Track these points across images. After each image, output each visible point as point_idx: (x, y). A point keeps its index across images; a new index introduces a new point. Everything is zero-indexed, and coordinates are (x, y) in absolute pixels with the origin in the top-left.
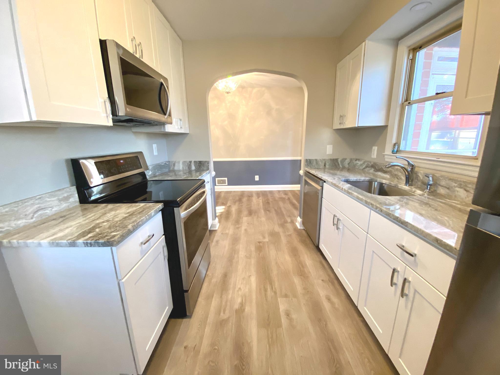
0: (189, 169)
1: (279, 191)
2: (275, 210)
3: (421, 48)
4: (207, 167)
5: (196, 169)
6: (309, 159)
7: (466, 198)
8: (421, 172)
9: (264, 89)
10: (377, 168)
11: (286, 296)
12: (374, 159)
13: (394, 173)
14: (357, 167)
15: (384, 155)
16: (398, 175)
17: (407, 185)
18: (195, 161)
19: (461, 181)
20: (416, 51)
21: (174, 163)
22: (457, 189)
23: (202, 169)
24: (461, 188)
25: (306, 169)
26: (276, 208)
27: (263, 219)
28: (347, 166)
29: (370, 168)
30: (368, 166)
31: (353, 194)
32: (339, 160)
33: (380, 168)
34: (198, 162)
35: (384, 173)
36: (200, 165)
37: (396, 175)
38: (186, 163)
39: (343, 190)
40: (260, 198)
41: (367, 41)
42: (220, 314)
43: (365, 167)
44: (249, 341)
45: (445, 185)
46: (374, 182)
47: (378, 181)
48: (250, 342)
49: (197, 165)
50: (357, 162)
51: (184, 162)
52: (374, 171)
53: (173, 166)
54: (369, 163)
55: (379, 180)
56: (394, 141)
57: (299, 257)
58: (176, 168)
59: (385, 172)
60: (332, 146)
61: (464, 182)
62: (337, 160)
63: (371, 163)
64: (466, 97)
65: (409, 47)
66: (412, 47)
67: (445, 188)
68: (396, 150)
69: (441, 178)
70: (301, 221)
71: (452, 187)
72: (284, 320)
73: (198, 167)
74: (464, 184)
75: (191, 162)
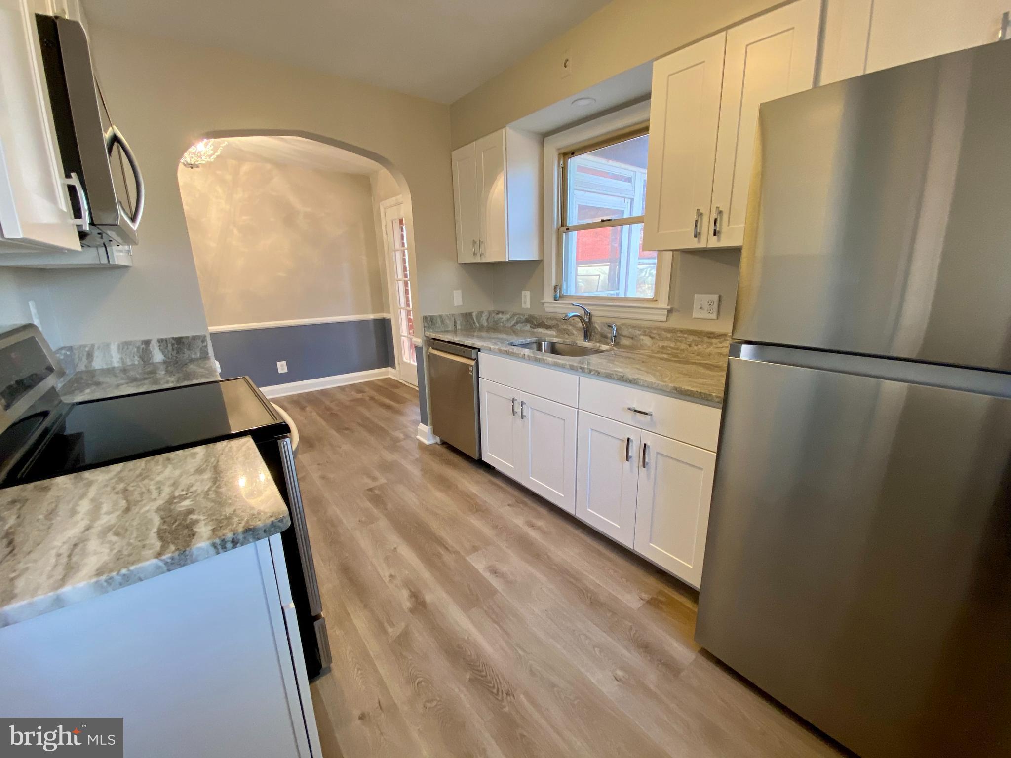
0: (144, 362)
1: (342, 389)
2: (360, 425)
3: (574, 155)
4: (201, 349)
5: (169, 358)
6: (430, 316)
7: (652, 346)
8: (598, 321)
9: (268, 166)
10: (535, 323)
11: (475, 549)
12: (527, 309)
13: (562, 327)
14: (501, 324)
15: (543, 303)
16: (567, 329)
17: (586, 341)
18: (162, 339)
19: (644, 328)
20: (567, 157)
21: (87, 349)
22: (642, 337)
23: (186, 356)
24: (645, 335)
25: (428, 334)
26: (360, 421)
27: (346, 447)
28: (485, 324)
29: (523, 324)
30: (520, 321)
31: (546, 360)
32: (474, 315)
33: (541, 321)
34: (171, 340)
35: (547, 329)
36: (179, 348)
37: (565, 329)
38: (131, 347)
39: (526, 357)
40: (308, 409)
41: (508, 128)
42: (385, 632)
43: (515, 323)
44: (466, 638)
45: (628, 335)
46: (543, 343)
47: (547, 341)
48: (468, 637)
49: (170, 347)
50: (500, 316)
51: (125, 346)
52: (531, 327)
53: (84, 359)
54: (522, 317)
55: (548, 339)
56: (554, 283)
57: (457, 487)
58: (98, 363)
59: (548, 327)
60: (460, 292)
61: (647, 328)
62: (470, 314)
63: (524, 316)
64: (658, 231)
65: (559, 149)
66: (563, 151)
67: (629, 339)
68: (558, 296)
69: (623, 327)
70: (429, 429)
71: (636, 336)
72: (495, 583)
73: (174, 353)
74: (649, 331)
75: (147, 343)
